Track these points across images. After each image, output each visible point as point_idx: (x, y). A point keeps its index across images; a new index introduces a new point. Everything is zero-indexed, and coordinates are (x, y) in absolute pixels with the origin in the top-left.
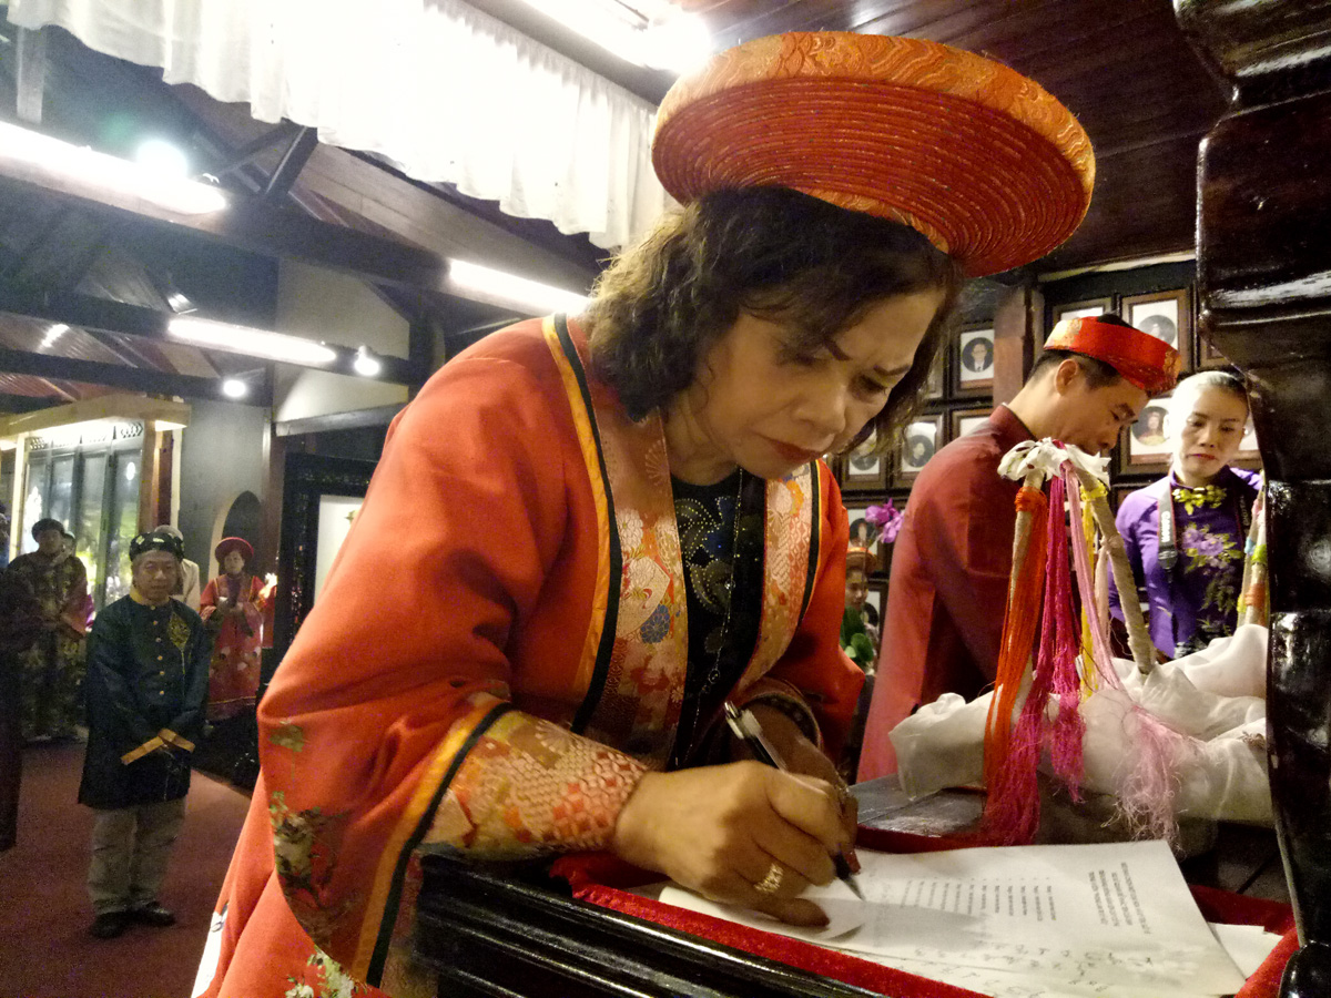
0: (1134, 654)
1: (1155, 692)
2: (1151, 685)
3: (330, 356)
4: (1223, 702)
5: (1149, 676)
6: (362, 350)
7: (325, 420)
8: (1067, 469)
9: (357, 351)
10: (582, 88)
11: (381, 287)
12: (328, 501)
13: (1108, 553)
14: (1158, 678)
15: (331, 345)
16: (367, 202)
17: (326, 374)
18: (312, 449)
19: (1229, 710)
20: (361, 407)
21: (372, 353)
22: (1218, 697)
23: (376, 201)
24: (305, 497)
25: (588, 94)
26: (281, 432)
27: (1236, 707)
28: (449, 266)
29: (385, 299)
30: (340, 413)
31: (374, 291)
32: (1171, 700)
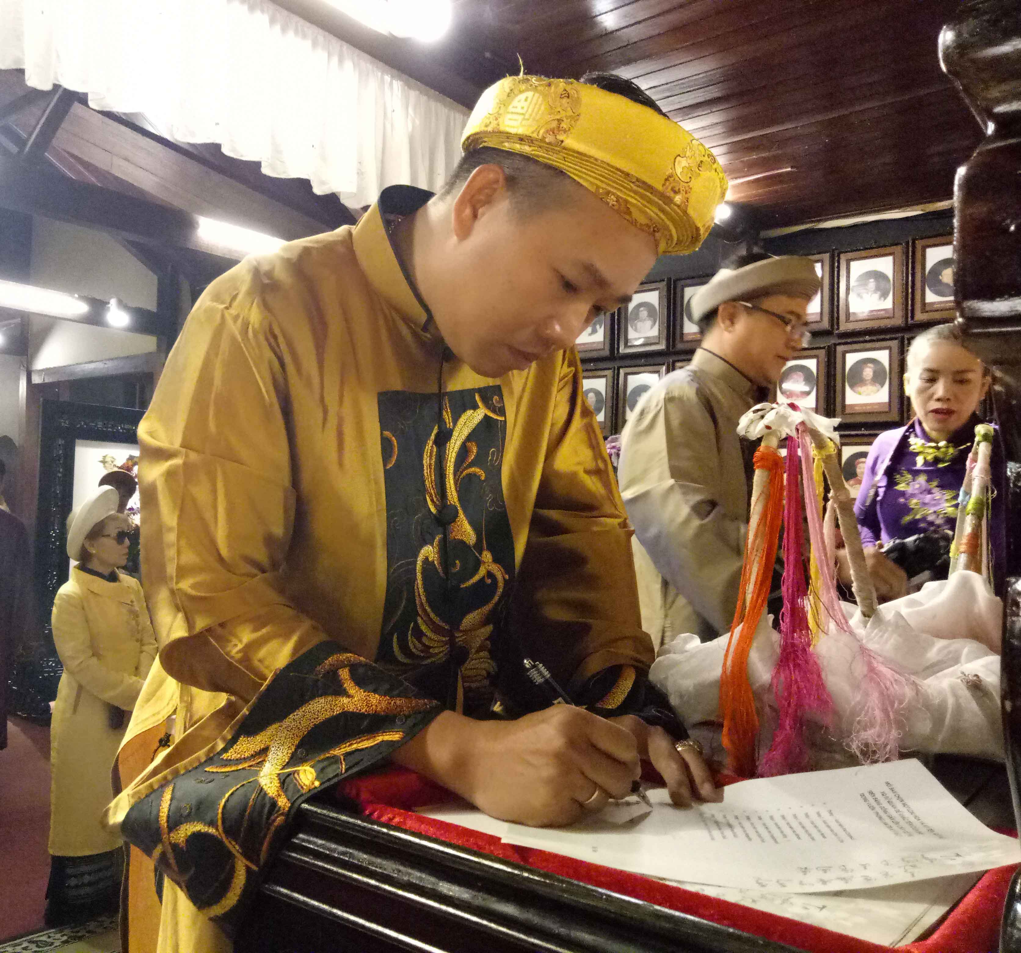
0: (858, 599)
1: (876, 634)
2: (873, 628)
3: (82, 308)
4: (940, 643)
5: (871, 619)
6: (113, 303)
7: (78, 369)
8: (801, 429)
9: (109, 303)
10: (330, 55)
11: (129, 242)
12: (83, 446)
13: (836, 506)
14: (879, 621)
15: (83, 298)
16: (118, 162)
17: (81, 324)
18: (65, 397)
19: (945, 652)
20: (112, 356)
21: (122, 304)
22: (935, 639)
23: (126, 159)
24: (61, 442)
25: (335, 59)
26: (36, 380)
27: (952, 648)
28: (197, 223)
29: (135, 256)
30: (92, 362)
31: (124, 246)
32: (892, 641)
